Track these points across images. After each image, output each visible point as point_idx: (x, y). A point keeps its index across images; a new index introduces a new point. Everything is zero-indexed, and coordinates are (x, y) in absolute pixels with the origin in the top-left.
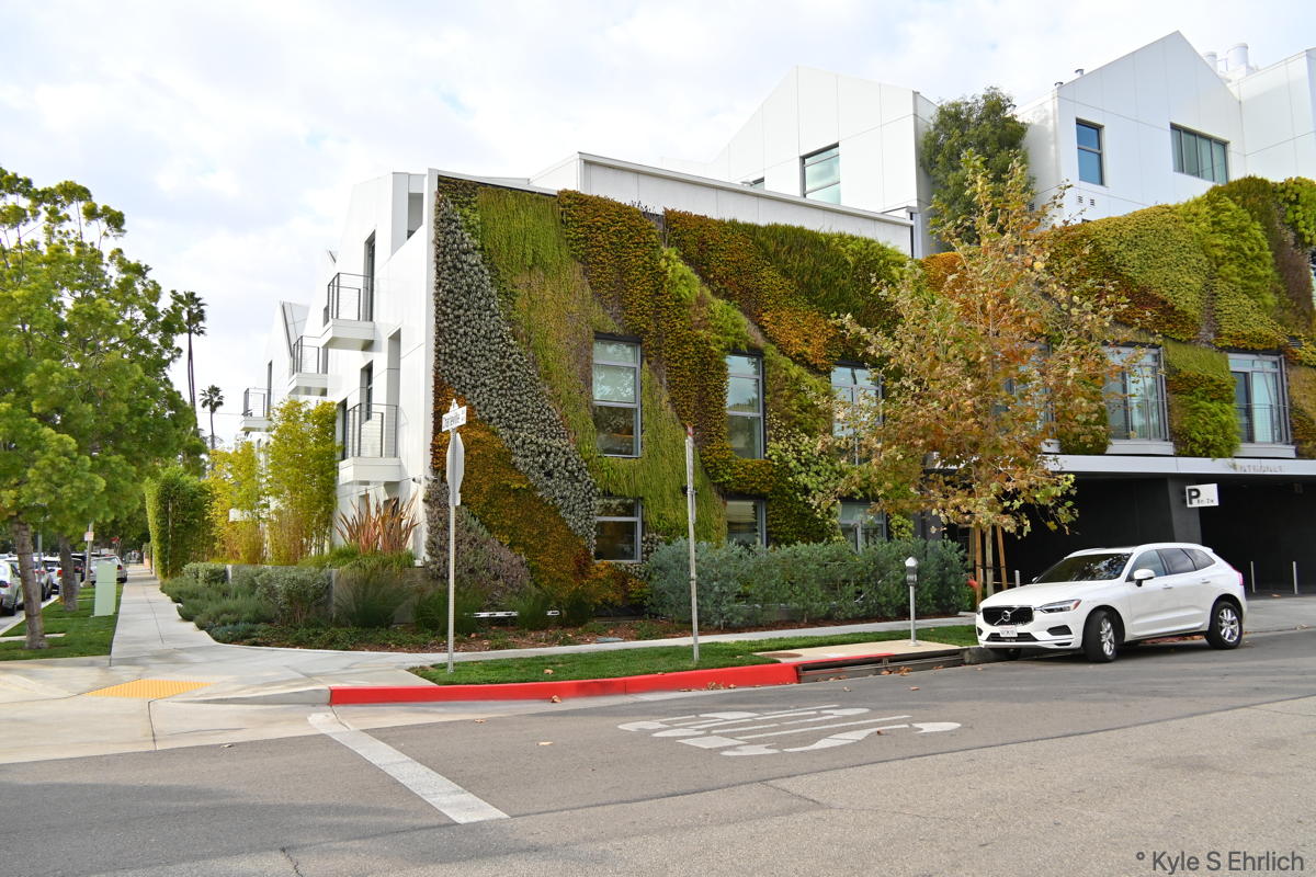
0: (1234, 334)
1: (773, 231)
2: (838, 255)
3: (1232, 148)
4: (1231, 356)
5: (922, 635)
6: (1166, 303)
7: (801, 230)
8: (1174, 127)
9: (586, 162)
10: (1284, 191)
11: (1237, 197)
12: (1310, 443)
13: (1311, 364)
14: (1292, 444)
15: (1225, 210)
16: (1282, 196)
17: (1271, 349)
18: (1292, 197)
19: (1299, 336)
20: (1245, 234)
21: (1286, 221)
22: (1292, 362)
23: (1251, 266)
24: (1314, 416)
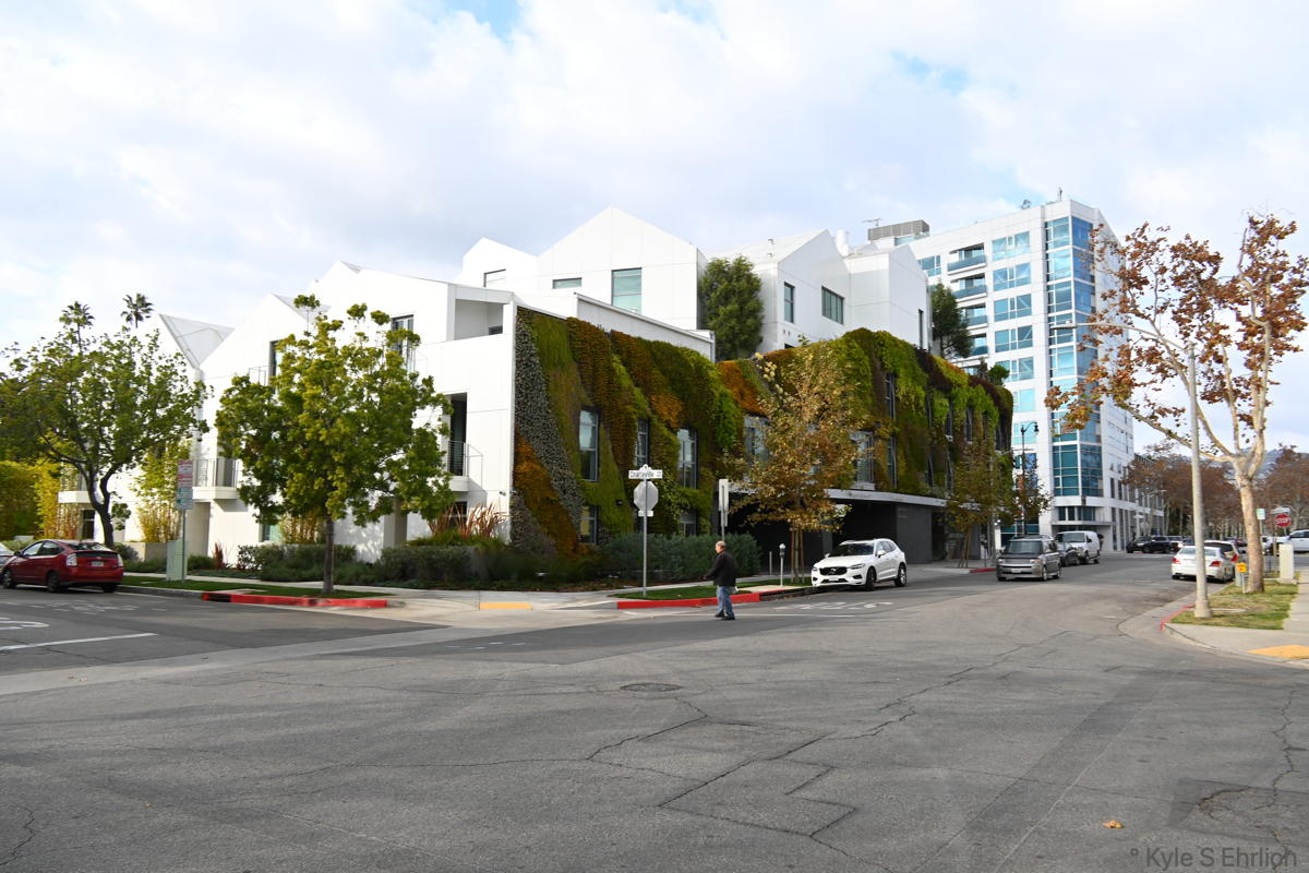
1: (657, 343)
2: (687, 362)
3: (846, 302)
5: (787, 582)
7: (668, 346)
8: (823, 288)
9: (580, 300)
10: (878, 338)
11: (858, 340)
12: (882, 482)
13: (884, 438)
14: (874, 483)
15: (853, 348)
16: (877, 341)
17: (868, 428)
18: (881, 342)
19: (880, 422)
20: (861, 363)
21: (877, 355)
22: (876, 436)
23: (862, 380)
24: (884, 467)
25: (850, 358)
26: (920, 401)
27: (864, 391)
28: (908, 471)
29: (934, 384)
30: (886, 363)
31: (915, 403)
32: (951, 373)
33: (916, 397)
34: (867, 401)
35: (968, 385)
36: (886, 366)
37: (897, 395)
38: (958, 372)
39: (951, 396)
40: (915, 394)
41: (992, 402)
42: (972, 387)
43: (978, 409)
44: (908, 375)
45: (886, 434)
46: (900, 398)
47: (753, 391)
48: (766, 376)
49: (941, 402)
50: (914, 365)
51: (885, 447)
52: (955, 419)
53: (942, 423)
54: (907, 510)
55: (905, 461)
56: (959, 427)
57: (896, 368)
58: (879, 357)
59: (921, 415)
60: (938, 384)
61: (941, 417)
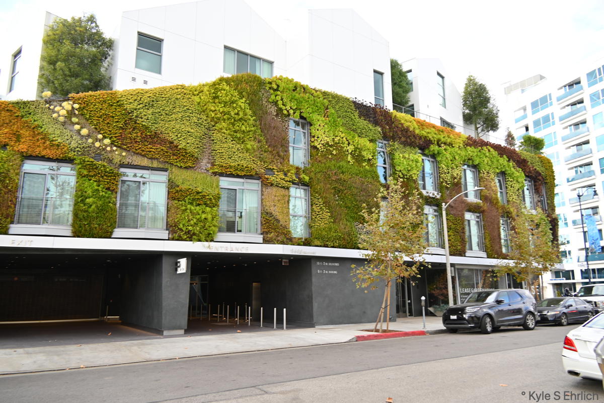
0: (225, 165)
3: (275, 65)
4: (222, 178)
8: (228, 48)
10: (270, 83)
11: (232, 83)
12: (272, 234)
13: (280, 186)
14: (261, 234)
15: (222, 90)
16: (269, 85)
17: (251, 175)
18: (275, 87)
19: (274, 169)
20: (235, 105)
21: (270, 100)
22: (266, 184)
23: (238, 124)
24: (280, 217)
25: (217, 101)
26: (364, 153)
27: (243, 136)
28: (334, 222)
29: (393, 139)
30: (284, 108)
31: (354, 154)
32: (428, 130)
33: (356, 148)
34: (249, 146)
35: (464, 145)
36: (285, 112)
37: (313, 144)
38: (442, 132)
39: (431, 153)
40: (354, 146)
41: (511, 164)
42: (473, 147)
43: (485, 168)
44: (334, 125)
45: (285, 182)
46: (318, 146)
47: (36, 132)
48: (55, 115)
49: (407, 156)
50: (353, 117)
51: (284, 196)
52: (442, 175)
53: (412, 177)
54: (337, 264)
55: (329, 212)
56: (448, 184)
57: (304, 115)
58: (273, 103)
59: (367, 167)
60: (403, 139)
61: (409, 170)
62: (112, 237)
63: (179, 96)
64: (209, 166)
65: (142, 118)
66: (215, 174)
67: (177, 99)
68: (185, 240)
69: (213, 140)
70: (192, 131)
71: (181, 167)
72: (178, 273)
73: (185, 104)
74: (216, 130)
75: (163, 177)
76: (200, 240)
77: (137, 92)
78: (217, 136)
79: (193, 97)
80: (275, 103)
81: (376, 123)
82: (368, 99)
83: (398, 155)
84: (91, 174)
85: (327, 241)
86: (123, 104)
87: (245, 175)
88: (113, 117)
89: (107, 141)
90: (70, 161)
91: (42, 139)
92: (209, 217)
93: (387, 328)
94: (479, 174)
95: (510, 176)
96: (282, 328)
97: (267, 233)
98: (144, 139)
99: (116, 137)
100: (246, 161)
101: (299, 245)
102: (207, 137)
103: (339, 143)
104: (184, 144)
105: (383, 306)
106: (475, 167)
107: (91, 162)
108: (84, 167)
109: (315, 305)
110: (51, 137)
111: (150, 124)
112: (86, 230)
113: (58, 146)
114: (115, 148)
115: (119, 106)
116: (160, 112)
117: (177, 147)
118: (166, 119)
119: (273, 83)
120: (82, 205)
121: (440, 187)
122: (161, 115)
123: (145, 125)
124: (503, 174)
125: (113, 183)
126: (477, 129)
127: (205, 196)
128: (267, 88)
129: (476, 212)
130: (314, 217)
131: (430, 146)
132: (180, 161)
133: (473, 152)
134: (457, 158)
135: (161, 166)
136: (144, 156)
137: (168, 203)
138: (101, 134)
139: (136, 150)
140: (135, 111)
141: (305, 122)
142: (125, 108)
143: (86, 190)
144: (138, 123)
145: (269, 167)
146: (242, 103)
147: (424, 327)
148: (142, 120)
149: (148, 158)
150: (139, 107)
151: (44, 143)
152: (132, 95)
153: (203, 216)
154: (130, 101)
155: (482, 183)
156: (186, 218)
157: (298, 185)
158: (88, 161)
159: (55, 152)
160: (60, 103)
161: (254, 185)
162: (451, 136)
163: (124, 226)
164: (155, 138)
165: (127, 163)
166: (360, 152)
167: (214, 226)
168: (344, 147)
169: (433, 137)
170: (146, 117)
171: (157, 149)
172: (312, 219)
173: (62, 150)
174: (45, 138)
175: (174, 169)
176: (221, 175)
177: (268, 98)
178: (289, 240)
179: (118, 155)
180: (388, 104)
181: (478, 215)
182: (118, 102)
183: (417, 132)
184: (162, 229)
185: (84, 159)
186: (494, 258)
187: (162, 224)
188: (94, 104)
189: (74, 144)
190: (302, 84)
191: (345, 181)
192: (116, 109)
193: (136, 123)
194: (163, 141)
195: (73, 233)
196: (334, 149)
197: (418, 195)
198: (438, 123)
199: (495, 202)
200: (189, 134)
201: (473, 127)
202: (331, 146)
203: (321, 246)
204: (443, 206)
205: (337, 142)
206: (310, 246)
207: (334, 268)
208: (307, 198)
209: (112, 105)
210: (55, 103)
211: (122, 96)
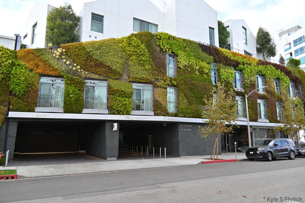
0: (135, 77)
3: (159, 26)
4: (133, 84)
6: (109, 67)
8: (135, 18)
10: (157, 36)
11: (138, 37)
12: (159, 111)
13: (162, 87)
14: (153, 111)
15: (133, 40)
16: (156, 37)
17: (148, 82)
18: (159, 37)
19: (159, 79)
20: (139, 47)
21: (157, 44)
22: (155, 86)
23: (141, 57)
24: (162, 103)
25: (130, 45)
26: (204, 70)
27: (143, 62)
28: (189, 105)
29: (220, 62)
30: (164, 48)
31: (199, 70)
32: (237, 57)
33: (200, 68)
34: (146, 68)
35: (257, 65)
36: (164, 50)
37: (178, 66)
38: (245, 58)
39: (239, 69)
40: (199, 66)
41: (282, 74)
42: (262, 65)
43: (268, 76)
44: (189, 56)
45: (164, 85)
46: (181, 67)
47: (46, 63)
48: (54, 55)
49: (227, 71)
50: (199, 52)
51: (164, 92)
52: (245, 80)
53: (229, 82)
54: (191, 126)
55: (187, 100)
56: (249, 85)
57: (174, 51)
58: (158, 46)
59: (206, 77)
60: (225, 62)
61: (228, 78)
62: (82, 113)
63: (112, 44)
64: (127, 78)
65: (94, 55)
66: (130, 82)
67: (111, 45)
68: (116, 114)
69: (129, 65)
70: (119, 61)
71: (114, 78)
72: (113, 130)
73: (115, 48)
74: (130, 60)
75: (105, 84)
76: (123, 114)
77: (92, 42)
78: (131, 63)
79: (119, 44)
80: (159, 46)
81: (210, 54)
82: (206, 42)
83: (222, 71)
84: (72, 83)
85: (186, 114)
86: (85, 49)
87: (145, 82)
88: (81, 55)
89: (78, 67)
90: (61, 77)
91: (48, 66)
92: (128, 103)
93: (217, 158)
94: (265, 79)
95: (282, 80)
96: (164, 157)
97: (156, 111)
98: (96, 65)
99: (82, 65)
100: (145, 75)
101: (172, 116)
102: (126, 64)
103: (191, 65)
104: (115, 67)
105: (215, 147)
106: (263, 76)
107: (71, 77)
108: (68, 80)
109: (180, 146)
110: (53, 65)
111: (98, 58)
112: (70, 110)
113: (56, 69)
114: (82, 70)
115: (84, 49)
116: (103, 52)
117: (111, 69)
118: (106, 55)
119: (158, 36)
120: (68, 98)
121: (244, 86)
122: (104, 53)
123: (96, 59)
124: (278, 79)
125: (82, 87)
126: (264, 55)
127: (125, 92)
128: (155, 38)
129: (263, 99)
130: (179, 103)
131: (239, 65)
132: (113, 76)
133: (262, 68)
134: (253, 71)
135: (104, 78)
136: (96, 74)
137: (108, 96)
138: (76, 63)
139: (92, 71)
140: (91, 52)
141: (174, 55)
142: (87, 50)
143: (69, 90)
144: (93, 58)
145: (157, 78)
146: (143, 46)
147: (236, 157)
148: (95, 56)
149: (98, 75)
150: (93, 50)
151: (50, 68)
152: (90, 44)
153: (125, 102)
154: (89, 47)
155: (266, 84)
156: (117, 103)
157: (171, 87)
158: (70, 77)
159: (55, 73)
160: (56, 49)
161: (150, 87)
162: (250, 60)
163: (87, 108)
164: (101, 65)
165: (88, 77)
166: (202, 69)
167: (130, 107)
168: (194, 67)
169: (241, 61)
170: (97, 55)
171: (102, 70)
172: (178, 103)
173: (58, 71)
174: (50, 66)
175: (110, 80)
176: (133, 82)
177: (156, 43)
178: (167, 114)
179: (84, 73)
180: (217, 44)
181: (265, 100)
182: (83, 48)
183: (232, 58)
184: (105, 109)
185: (68, 76)
186: (273, 123)
187: (105, 106)
188: (72, 49)
189: (63, 69)
190: (172, 36)
191: (194, 84)
192: (82, 51)
193: (92, 58)
194: (105, 66)
195: (64, 111)
196: (189, 68)
197: (233, 91)
198: (243, 53)
199: (274, 94)
200: (117, 62)
201: (262, 55)
202: (187, 67)
203: (183, 117)
204: (246, 96)
205: (191, 64)
206: (177, 117)
207: (189, 128)
208: (176, 93)
209: (80, 49)
210: (54, 49)
211: (85, 45)
